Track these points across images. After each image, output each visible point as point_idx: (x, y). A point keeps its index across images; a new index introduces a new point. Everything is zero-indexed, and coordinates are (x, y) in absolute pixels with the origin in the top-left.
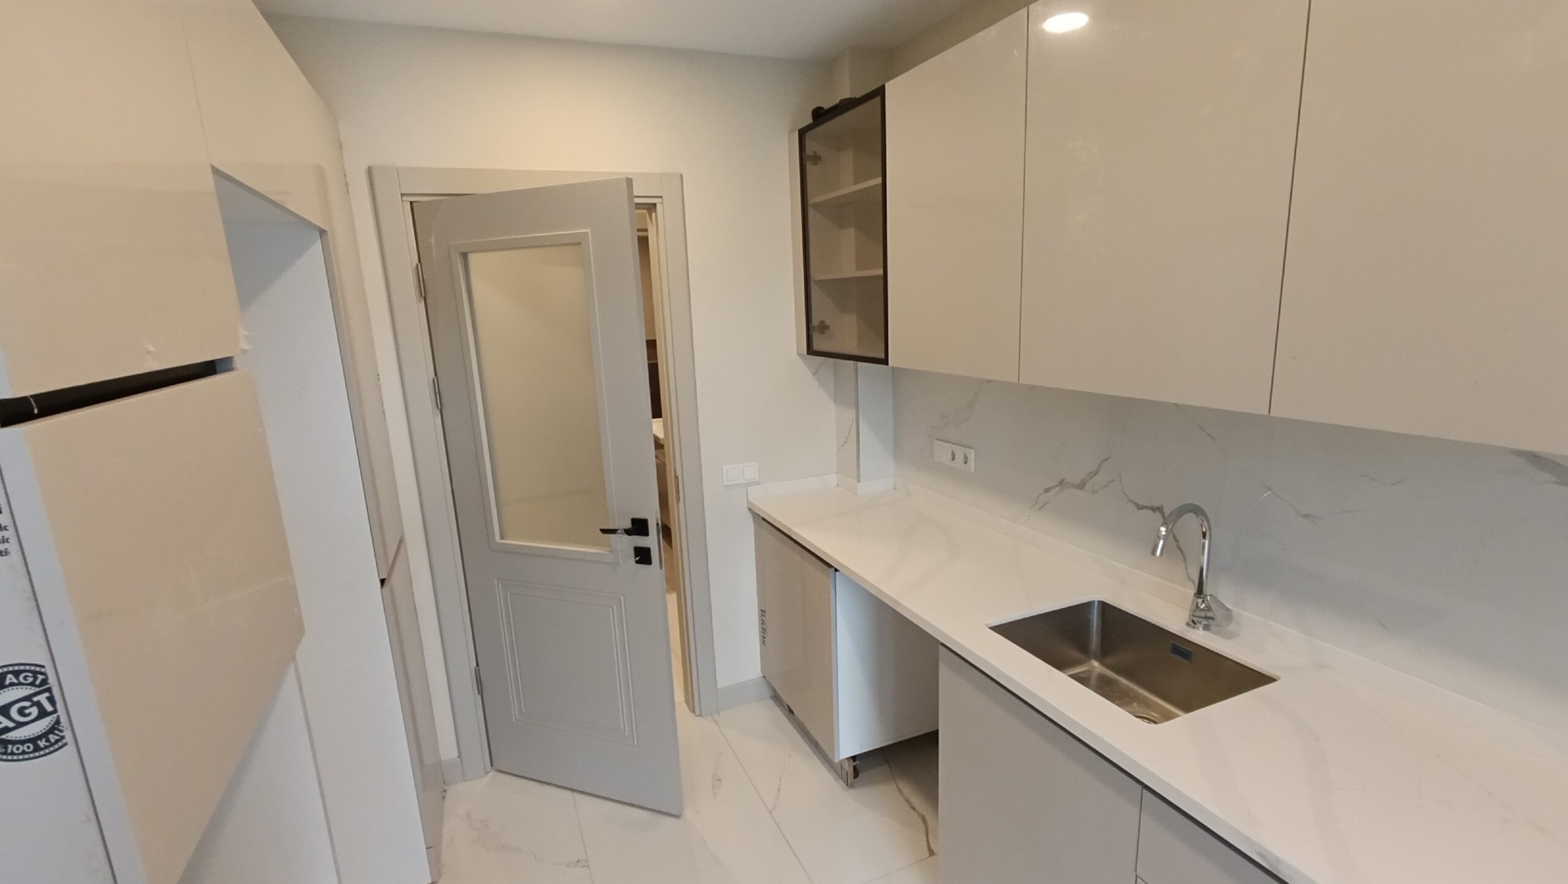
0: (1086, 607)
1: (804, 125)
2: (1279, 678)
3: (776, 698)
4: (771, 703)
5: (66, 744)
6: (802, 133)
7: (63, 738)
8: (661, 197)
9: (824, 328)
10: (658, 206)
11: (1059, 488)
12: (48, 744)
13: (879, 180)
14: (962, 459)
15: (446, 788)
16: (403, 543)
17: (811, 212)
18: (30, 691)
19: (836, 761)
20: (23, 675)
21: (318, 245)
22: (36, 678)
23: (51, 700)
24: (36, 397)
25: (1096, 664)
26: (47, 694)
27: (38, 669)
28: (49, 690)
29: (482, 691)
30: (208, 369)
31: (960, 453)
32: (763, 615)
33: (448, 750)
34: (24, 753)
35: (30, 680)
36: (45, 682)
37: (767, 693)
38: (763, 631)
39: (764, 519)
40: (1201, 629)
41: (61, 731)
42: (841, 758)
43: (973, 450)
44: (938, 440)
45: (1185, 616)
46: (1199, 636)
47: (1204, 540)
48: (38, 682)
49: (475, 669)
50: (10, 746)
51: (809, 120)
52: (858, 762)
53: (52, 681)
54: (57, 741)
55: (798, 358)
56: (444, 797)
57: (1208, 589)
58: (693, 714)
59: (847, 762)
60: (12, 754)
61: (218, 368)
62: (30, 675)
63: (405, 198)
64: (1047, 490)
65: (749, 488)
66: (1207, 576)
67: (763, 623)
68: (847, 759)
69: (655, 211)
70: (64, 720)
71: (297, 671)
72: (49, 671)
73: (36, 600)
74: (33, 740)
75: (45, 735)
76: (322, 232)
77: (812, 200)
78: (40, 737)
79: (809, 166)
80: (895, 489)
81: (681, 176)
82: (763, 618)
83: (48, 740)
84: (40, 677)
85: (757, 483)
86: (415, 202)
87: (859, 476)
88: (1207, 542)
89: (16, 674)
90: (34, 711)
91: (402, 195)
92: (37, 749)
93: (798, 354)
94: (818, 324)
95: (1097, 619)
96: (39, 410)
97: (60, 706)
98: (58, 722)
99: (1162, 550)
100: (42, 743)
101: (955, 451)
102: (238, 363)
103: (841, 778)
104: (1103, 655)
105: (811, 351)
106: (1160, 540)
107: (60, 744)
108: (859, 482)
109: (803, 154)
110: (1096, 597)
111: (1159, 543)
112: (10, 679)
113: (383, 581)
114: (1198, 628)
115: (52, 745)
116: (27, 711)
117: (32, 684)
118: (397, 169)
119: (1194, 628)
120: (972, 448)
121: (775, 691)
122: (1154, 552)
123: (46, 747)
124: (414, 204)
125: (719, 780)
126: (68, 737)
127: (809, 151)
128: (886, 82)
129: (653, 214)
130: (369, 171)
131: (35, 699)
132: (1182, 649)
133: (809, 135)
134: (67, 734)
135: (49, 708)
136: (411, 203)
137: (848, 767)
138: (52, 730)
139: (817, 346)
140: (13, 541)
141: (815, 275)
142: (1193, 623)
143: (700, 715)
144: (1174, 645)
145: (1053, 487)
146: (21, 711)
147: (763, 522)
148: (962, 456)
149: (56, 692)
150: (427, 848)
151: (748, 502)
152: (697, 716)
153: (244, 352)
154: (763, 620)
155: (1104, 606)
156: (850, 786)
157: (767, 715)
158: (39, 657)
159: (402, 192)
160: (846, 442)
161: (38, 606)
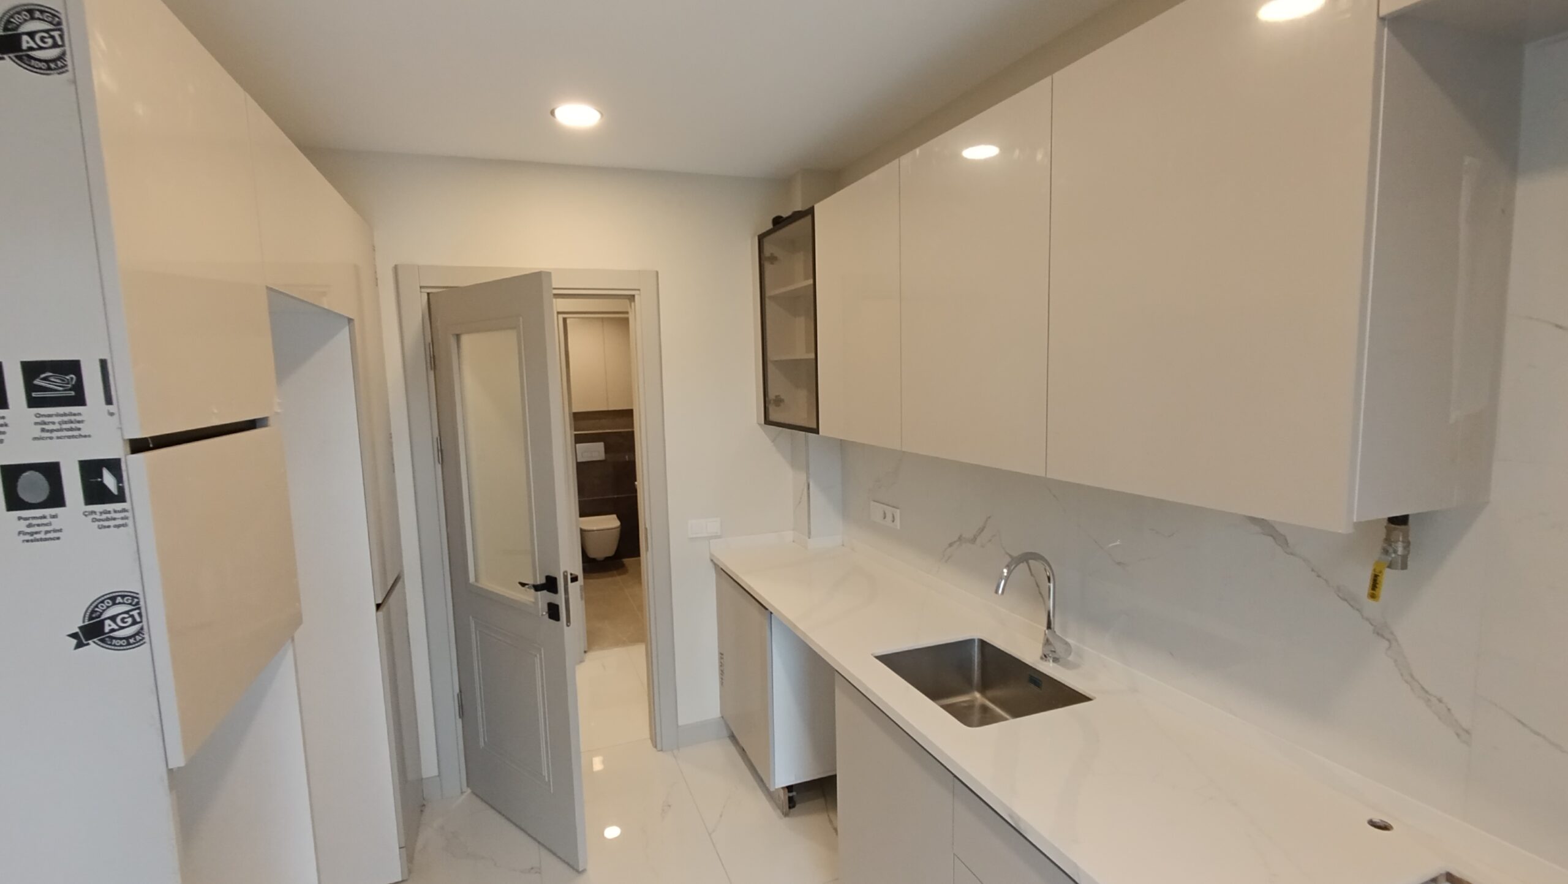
0: (969, 643)
1: (764, 230)
2: (1095, 698)
3: (733, 737)
4: (728, 741)
5: (144, 643)
6: (761, 238)
7: (143, 638)
8: (639, 290)
9: (779, 401)
10: (636, 297)
11: (958, 543)
12: (135, 641)
13: (811, 282)
14: (891, 518)
15: (425, 803)
16: (401, 580)
17: (768, 303)
18: (130, 608)
19: (772, 789)
20: (127, 598)
21: (346, 329)
22: (133, 600)
23: (140, 614)
24: (152, 438)
25: (977, 695)
26: (138, 611)
27: (135, 595)
28: (139, 608)
29: (463, 714)
30: (251, 425)
31: (889, 510)
32: (722, 658)
33: (429, 767)
34: (121, 646)
35: (130, 601)
36: (138, 603)
37: (725, 733)
38: (722, 672)
39: (722, 569)
40: (1051, 661)
41: (143, 634)
42: (777, 787)
43: (898, 511)
44: (874, 501)
45: (1039, 652)
46: (1049, 668)
47: (1049, 584)
48: (134, 603)
49: (458, 695)
50: (114, 641)
51: (770, 226)
52: (794, 793)
53: (142, 603)
54: (141, 640)
55: (759, 427)
56: (422, 811)
57: (1056, 626)
58: (655, 749)
59: (782, 791)
60: (115, 645)
61: (258, 424)
62: (130, 598)
63: (423, 290)
64: (951, 545)
65: (711, 541)
66: (1054, 616)
67: (721, 665)
68: (783, 788)
69: (634, 301)
70: (145, 627)
71: (294, 650)
72: (141, 596)
73: (139, 554)
74: (127, 638)
75: (133, 636)
76: (350, 320)
77: (769, 293)
78: (130, 637)
79: (768, 267)
80: (843, 545)
81: (657, 273)
82: (722, 661)
83: (135, 639)
84: (136, 600)
85: (719, 537)
86: (432, 293)
87: (809, 533)
88: (1052, 585)
89: (123, 597)
90: (130, 620)
91: (421, 287)
92: (129, 644)
93: (759, 424)
94: (774, 398)
95: (978, 657)
96: (153, 445)
97: (144, 619)
98: (142, 629)
99: (1003, 589)
100: (132, 641)
101: (886, 512)
102: (271, 421)
103: (779, 808)
104: (984, 688)
105: (768, 421)
106: (1002, 580)
107: (142, 642)
108: (809, 538)
109: (762, 255)
110: (976, 635)
111: (1001, 583)
112: (119, 600)
113: (378, 606)
114: (1049, 661)
115: (137, 642)
116: (126, 620)
117: (130, 604)
118: (418, 266)
119: (1046, 661)
120: (897, 508)
121: (733, 733)
122: (997, 592)
123: (134, 643)
124: (431, 295)
125: (670, 806)
126: (147, 639)
127: (767, 252)
128: (815, 204)
129: (633, 304)
130: (396, 268)
131: (131, 613)
132: (1036, 678)
133: (766, 240)
134: (146, 636)
135: (138, 619)
136: (428, 294)
137: (784, 797)
138: (138, 633)
139: (773, 417)
140: (131, 519)
141: (772, 356)
142: (1045, 657)
143: (662, 750)
144: (1031, 676)
145: (955, 542)
146: (123, 620)
147: (723, 573)
148: (891, 516)
149: (143, 610)
150: (400, 848)
151: (712, 555)
152: (659, 751)
153: (277, 413)
154: (721, 663)
155: (983, 644)
156: (786, 815)
157: (720, 752)
158: (136, 588)
159: (422, 285)
160: (800, 502)
161: (139, 558)
